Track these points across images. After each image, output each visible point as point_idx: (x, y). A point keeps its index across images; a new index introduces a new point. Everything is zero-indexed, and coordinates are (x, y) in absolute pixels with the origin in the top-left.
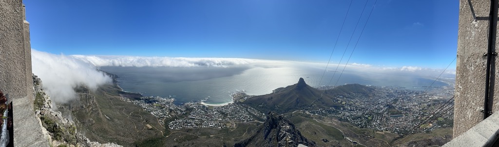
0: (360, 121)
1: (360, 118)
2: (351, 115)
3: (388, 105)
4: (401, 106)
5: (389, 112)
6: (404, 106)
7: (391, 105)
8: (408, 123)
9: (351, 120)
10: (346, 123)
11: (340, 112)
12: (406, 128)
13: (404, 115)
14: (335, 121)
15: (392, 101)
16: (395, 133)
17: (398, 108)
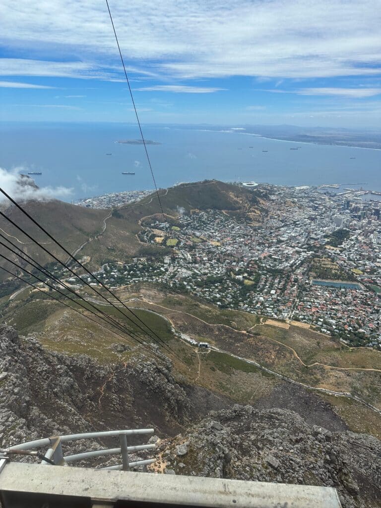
0: (220, 291)
1: (220, 280)
2: (195, 275)
3: (310, 248)
4: (358, 257)
5: (310, 270)
6: (369, 259)
7: (322, 247)
8: (372, 313)
9: (195, 289)
10: (180, 296)
11: (162, 269)
12: (360, 327)
13: (362, 287)
14: (149, 296)
15: (326, 236)
16: (321, 332)
17: (345, 262)
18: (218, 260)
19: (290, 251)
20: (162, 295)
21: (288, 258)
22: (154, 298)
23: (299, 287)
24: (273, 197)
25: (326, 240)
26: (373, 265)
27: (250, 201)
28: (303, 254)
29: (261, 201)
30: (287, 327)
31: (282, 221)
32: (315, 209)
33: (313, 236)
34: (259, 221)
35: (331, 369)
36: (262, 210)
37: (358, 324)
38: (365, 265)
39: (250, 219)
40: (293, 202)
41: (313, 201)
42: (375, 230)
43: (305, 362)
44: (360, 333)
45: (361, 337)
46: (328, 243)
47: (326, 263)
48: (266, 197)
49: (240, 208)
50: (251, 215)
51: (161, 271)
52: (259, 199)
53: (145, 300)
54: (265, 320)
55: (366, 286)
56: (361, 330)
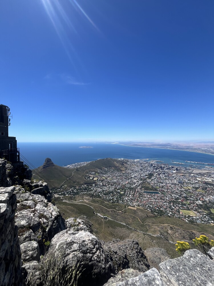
0: (112, 196)
1: (112, 192)
2: (103, 191)
3: (141, 180)
4: (157, 182)
5: (142, 187)
6: (161, 183)
7: (145, 179)
8: (164, 202)
9: (103, 196)
10: (98, 199)
11: (92, 189)
12: (161, 208)
13: (160, 193)
14: (87, 199)
15: (146, 175)
16: (147, 210)
17: (153, 184)
18: (111, 185)
19: (135, 181)
20: (91, 198)
21: (135, 183)
22: (88, 199)
23: (139, 193)
24: (128, 163)
25: (146, 177)
26: (162, 185)
27: (121, 164)
28: (139, 182)
29: (125, 164)
30: (135, 209)
31: (132, 171)
32: (142, 166)
33: (142, 175)
34: (124, 171)
35: (152, 225)
36: (125, 167)
37: (160, 207)
38: (160, 185)
39: (122, 170)
40: (135, 165)
41: (141, 164)
42: (161, 173)
43: (142, 222)
44: (161, 210)
45: (162, 211)
46: (147, 178)
47: (147, 184)
48: (126, 163)
49: (118, 167)
50: (122, 169)
51: (91, 189)
52: (124, 164)
53: (85, 201)
54: (128, 207)
55: (161, 192)
56: (161, 209)
